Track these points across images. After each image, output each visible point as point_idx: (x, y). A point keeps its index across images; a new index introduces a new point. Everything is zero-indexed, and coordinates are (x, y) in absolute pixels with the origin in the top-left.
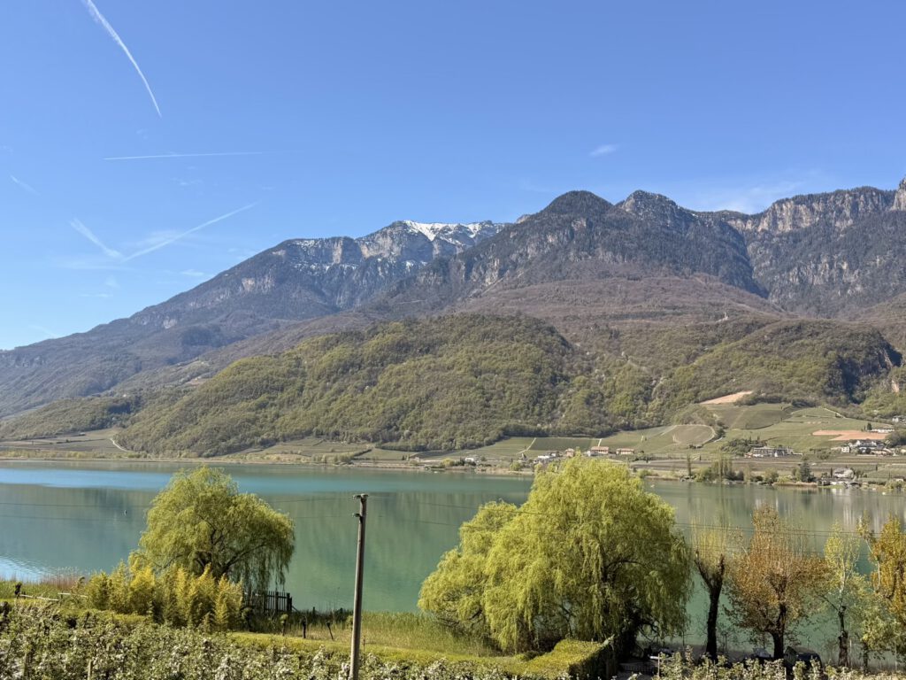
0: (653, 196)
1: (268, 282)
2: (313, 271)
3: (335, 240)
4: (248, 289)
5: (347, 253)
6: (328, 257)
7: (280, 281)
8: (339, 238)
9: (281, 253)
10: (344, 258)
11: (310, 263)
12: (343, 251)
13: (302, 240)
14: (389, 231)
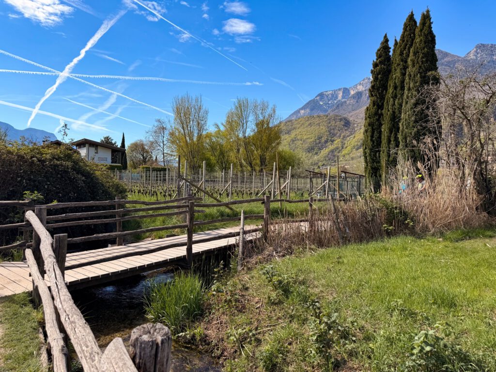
0: (488, 45)
1: (308, 110)
2: (329, 104)
3: (340, 89)
4: (302, 114)
5: (344, 95)
6: (337, 97)
7: (312, 110)
8: (341, 89)
9: (318, 98)
10: (343, 97)
11: (329, 100)
12: (343, 94)
13: (326, 92)
14: (362, 82)
